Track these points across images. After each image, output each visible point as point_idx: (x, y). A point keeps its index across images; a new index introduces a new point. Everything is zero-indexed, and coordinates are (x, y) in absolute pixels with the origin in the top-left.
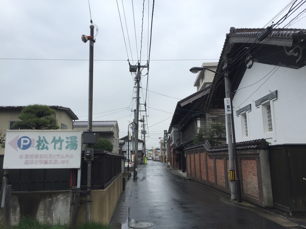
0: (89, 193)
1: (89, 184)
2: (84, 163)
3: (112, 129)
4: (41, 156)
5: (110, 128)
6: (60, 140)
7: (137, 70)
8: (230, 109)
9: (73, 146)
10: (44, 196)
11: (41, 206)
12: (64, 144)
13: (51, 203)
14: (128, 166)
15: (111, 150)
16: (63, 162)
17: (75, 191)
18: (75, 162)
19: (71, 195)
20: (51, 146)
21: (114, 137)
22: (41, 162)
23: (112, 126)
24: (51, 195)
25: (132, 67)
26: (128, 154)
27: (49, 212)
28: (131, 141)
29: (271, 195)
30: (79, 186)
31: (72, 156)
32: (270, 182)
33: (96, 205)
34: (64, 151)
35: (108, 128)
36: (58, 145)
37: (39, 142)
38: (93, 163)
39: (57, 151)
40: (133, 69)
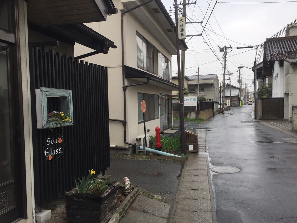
0: (199, 112)
1: (199, 110)
2: (198, 104)
3: (212, 81)
4: (188, 103)
5: (211, 80)
6: (192, 99)
7: (224, 51)
8: (254, 83)
9: (195, 100)
10: (188, 112)
11: (188, 115)
12: (193, 100)
13: (190, 114)
14: (221, 107)
15: (205, 101)
16: (189, 104)
17: (196, 111)
18: (195, 104)
19: (195, 112)
20: (190, 100)
21: (214, 87)
22: (188, 104)
23: (212, 79)
24: (190, 112)
25: (221, 49)
26: (221, 100)
27: (190, 116)
28: (222, 92)
29: (262, 115)
30: (197, 110)
31: (195, 103)
32: (262, 111)
33: (201, 114)
34: (193, 102)
35: (210, 80)
36: (191, 100)
37: (187, 99)
38: (200, 104)
39: (191, 102)
40: (221, 50)
